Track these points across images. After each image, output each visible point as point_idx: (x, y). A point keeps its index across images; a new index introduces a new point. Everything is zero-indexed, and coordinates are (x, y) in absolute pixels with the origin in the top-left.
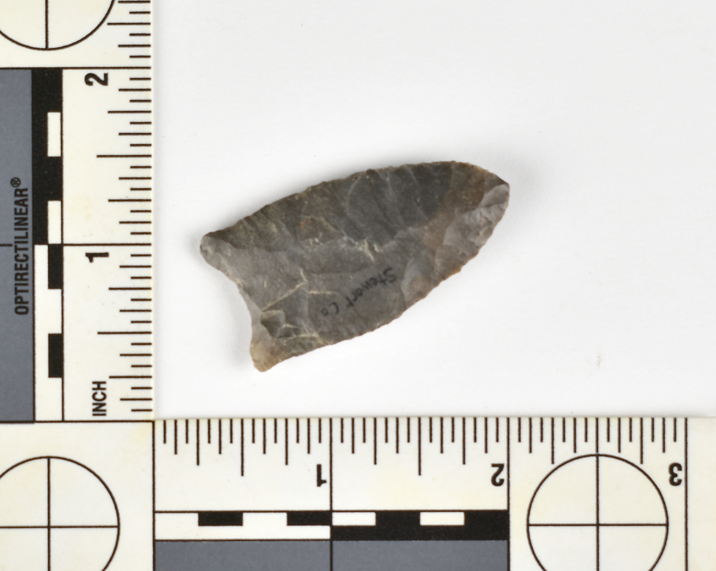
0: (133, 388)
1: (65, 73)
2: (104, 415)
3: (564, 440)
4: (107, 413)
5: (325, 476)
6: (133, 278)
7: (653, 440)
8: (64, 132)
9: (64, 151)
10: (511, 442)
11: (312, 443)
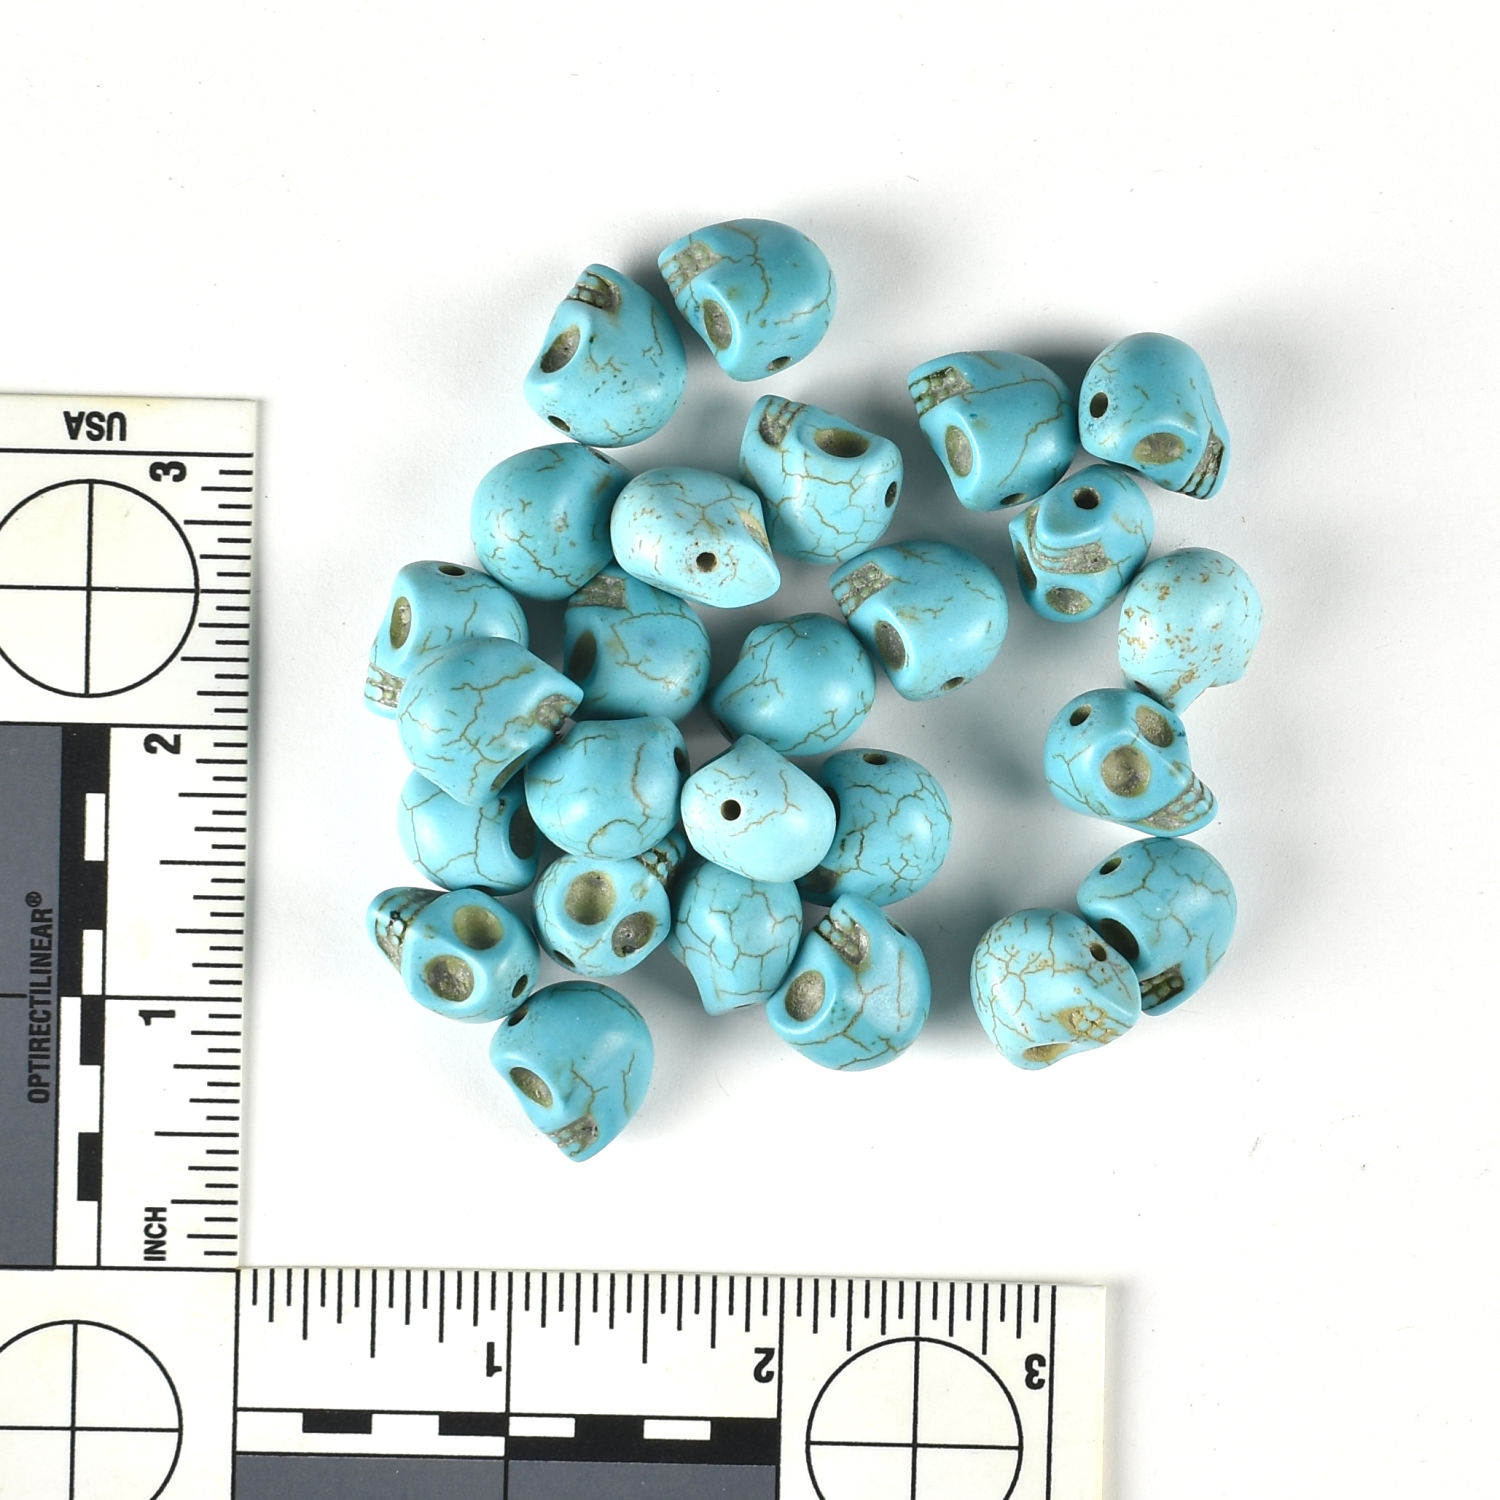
0: (208, 1219)
1: (114, 731)
2: (163, 1259)
3: (867, 1315)
4: (166, 1256)
5: (500, 1360)
6: (211, 1050)
7: (1002, 1319)
8: (110, 824)
9: (109, 853)
10: (785, 1315)
11: (480, 1310)
